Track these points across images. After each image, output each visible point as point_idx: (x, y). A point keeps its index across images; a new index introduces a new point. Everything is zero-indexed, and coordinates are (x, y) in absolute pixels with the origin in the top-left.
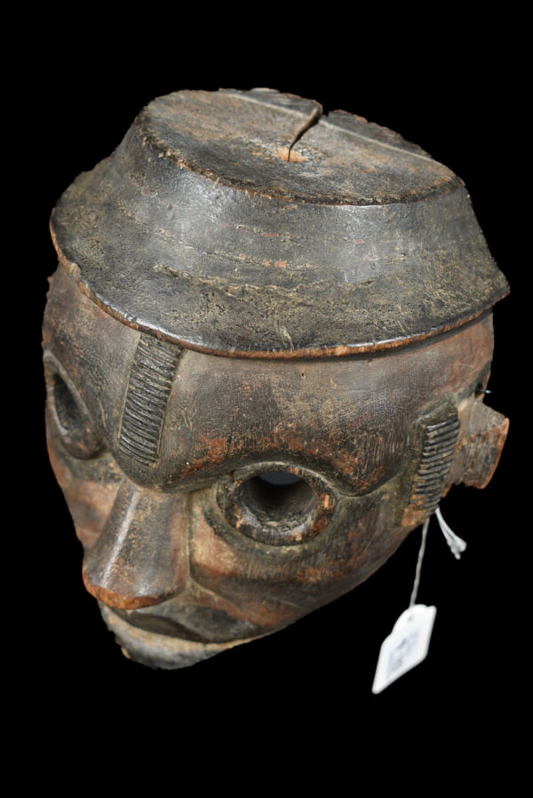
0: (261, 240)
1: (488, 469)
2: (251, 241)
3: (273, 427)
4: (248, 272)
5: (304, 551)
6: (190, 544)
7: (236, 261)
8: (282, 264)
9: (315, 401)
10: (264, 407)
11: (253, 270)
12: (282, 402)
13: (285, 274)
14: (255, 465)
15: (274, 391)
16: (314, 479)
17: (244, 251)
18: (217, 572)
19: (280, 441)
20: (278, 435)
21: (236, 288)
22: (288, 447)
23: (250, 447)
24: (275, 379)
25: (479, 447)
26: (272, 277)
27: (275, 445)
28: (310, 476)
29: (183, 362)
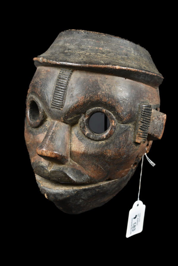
0: (95, 43)
1: (161, 131)
2: (92, 43)
3: (98, 92)
4: (92, 50)
5: (106, 143)
6: (70, 145)
7: (88, 47)
8: (101, 49)
9: (110, 86)
10: (96, 86)
11: (93, 50)
12: (101, 85)
13: (102, 51)
14: (92, 109)
15: (98, 82)
16: (110, 114)
17: (90, 45)
18: (78, 153)
19: (100, 97)
20: (99, 95)
21: (88, 54)
22: (102, 100)
23: (91, 99)
24: (99, 79)
25: (158, 121)
26: (98, 51)
27: (98, 99)
28: (108, 113)
29: (72, 76)
